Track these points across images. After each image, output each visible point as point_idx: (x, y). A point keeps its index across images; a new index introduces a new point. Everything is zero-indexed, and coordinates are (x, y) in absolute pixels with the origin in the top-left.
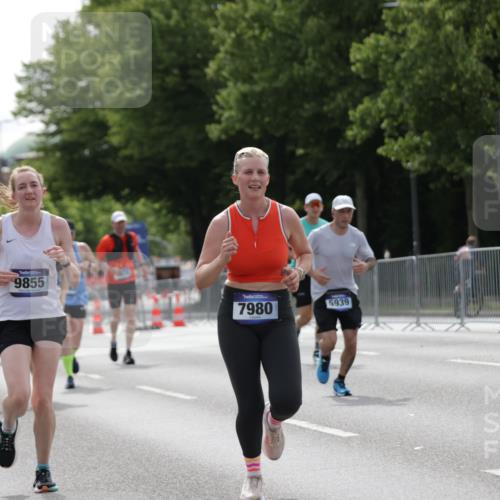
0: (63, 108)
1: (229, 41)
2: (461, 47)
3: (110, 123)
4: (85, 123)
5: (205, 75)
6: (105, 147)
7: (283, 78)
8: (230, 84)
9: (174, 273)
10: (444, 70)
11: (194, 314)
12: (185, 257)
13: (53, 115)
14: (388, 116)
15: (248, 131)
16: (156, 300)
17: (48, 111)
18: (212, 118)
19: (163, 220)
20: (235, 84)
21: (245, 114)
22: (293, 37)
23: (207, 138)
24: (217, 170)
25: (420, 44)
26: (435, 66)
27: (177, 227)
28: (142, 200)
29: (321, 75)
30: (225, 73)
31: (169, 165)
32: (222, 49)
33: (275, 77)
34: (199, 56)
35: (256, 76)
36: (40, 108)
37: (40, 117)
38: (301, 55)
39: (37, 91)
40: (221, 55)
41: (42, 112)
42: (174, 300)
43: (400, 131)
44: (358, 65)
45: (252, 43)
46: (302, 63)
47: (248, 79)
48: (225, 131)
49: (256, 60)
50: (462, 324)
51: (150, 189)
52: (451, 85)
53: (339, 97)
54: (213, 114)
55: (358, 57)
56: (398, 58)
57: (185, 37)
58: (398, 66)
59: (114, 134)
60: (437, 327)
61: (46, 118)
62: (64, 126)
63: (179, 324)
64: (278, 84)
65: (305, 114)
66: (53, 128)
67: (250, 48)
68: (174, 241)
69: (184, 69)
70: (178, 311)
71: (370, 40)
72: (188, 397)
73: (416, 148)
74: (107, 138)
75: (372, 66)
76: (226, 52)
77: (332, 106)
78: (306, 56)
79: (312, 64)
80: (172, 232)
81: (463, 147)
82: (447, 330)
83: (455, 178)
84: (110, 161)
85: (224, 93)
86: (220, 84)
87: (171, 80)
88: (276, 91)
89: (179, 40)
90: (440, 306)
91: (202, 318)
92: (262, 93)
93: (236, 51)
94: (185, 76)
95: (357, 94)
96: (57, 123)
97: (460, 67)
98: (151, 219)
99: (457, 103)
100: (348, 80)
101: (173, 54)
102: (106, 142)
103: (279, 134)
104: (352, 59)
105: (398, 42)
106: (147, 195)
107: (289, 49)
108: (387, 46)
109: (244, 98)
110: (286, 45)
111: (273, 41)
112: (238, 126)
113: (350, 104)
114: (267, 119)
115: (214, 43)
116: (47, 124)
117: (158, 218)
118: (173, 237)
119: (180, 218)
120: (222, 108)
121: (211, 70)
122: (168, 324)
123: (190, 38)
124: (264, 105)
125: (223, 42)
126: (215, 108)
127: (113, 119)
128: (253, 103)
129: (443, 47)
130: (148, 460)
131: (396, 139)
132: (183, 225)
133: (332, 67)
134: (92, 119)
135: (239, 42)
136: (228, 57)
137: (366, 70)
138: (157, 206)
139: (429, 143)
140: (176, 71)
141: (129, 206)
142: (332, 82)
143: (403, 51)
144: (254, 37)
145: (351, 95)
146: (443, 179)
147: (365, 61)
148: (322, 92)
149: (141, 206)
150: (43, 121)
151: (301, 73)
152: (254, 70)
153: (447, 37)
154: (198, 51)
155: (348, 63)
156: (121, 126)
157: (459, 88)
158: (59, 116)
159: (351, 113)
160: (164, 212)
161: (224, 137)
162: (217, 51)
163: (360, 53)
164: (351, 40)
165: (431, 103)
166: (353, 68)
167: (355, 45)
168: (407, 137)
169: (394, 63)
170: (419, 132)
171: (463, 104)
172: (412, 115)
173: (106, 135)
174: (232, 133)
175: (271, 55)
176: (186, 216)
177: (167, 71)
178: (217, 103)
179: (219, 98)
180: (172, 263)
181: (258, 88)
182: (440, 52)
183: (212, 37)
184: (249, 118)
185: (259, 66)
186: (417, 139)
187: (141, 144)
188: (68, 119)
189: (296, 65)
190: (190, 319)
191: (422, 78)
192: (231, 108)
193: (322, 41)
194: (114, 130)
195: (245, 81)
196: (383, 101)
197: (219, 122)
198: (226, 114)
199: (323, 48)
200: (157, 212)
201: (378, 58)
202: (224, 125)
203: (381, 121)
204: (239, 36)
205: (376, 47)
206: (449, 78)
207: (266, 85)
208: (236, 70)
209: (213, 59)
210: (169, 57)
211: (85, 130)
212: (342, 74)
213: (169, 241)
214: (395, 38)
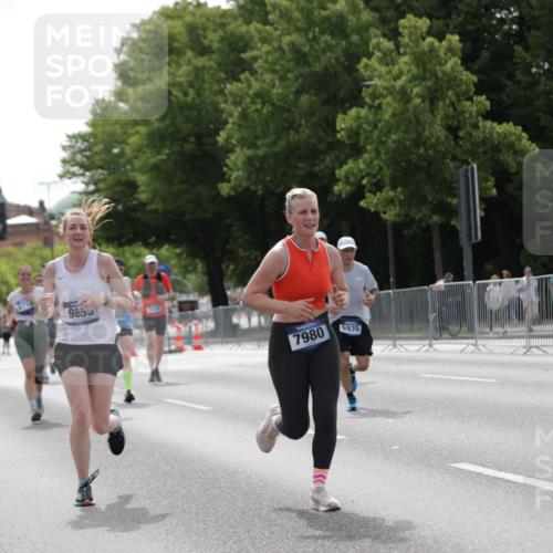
0: (100, 171)
1: (236, 114)
2: (427, 117)
3: (139, 183)
4: (118, 183)
5: (217, 142)
6: (135, 202)
7: (282, 144)
8: (238, 150)
9: (193, 305)
10: (413, 136)
11: (209, 340)
12: (202, 293)
13: (92, 176)
14: (368, 174)
15: (253, 188)
16: (179, 329)
17: (88, 173)
18: (223, 178)
19: (183, 262)
20: (242, 149)
21: (250, 173)
22: (289, 110)
23: (219, 194)
24: (228, 221)
25: (393, 115)
26: (405, 132)
27: (195, 269)
28: (166, 247)
29: (313, 141)
30: (234, 141)
31: (187, 217)
32: (231, 120)
33: (275, 143)
34: (212, 126)
35: (259, 143)
36: (81, 171)
37: (82, 179)
38: (296, 125)
39: (79, 157)
40: (230, 126)
41: (83, 175)
42: (193, 328)
43: (378, 187)
44: (342, 133)
45: (255, 116)
46: (297, 131)
47: (253, 146)
48: (234, 188)
49: (259, 129)
50: (430, 345)
51: (172, 237)
52: (419, 148)
53: (328, 159)
54: (224, 174)
55: (343, 126)
56: (376, 126)
57: (199, 111)
58: (376, 133)
59: (143, 192)
60: (410, 348)
61: (86, 179)
62: (101, 186)
63: (198, 348)
64: (277, 149)
65: (301, 173)
66: (92, 188)
67: (253, 120)
68: (193, 280)
69: (199, 137)
70: (197, 337)
71: (353, 112)
72: (206, 408)
73: (392, 201)
74: (135, 196)
75: (354, 133)
76: (234, 123)
77: (322, 166)
78: (300, 125)
79: (305, 132)
80: (191, 272)
81: (430, 199)
82: (418, 351)
83: (423, 225)
84: (139, 214)
85: (232, 157)
86: (229, 150)
87: (188, 147)
88: (275, 155)
89: (195, 113)
90: (412, 330)
91: (216, 343)
92: (264, 156)
93: (242, 122)
94: (200, 143)
95: (342, 156)
96: (95, 184)
97: (427, 133)
98: (174, 262)
99: (425, 164)
100: (335, 145)
101: (190, 126)
102: (136, 199)
103: (278, 191)
104: (338, 128)
105: (376, 114)
106: (170, 242)
107: (286, 120)
108: (367, 117)
109: (250, 161)
110: (283, 117)
111: (273, 113)
112: (244, 184)
113: (336, 165)
114: (268, 179)
115: (224, 116)
116: (87, 184)
117: (180, 261)
118: (192, 277)
119: (197, 260)
120: (231, 170)
121: (221, 138)
122: (188, 348)
123: (204, 112)
124: (266, 166)
125: (231, 115)
126: (225, 169)
127: (141, 179)
128: (257, 165)
129: (412, 118)
130: (174, 459)
131: (375, 194)
132: (200, 266)
133: (322, 134)
134: (124, 179)
135: (244, 115)
136: (236, 127)
137: (349, 137)
138: (178, 251)
139: (402, 197)
140: (192, 139)
141: (155, 251)
142: (322, 146)
143: (380, 121)
144: (257, 110)
145: (337, 157)
146: (415, 226)
147: (347, 130)
148: (314, 155)
149: (165, 250)
150: (83, 182)
151: (297, 138)
152: (258, 138)
153: (416, 107)
154: (211, 122)
155: (335, 131)
156: (148, 185)
157: (426, 150)
158: (97, 177)
159: (337, 172)
160: (184, 256)
161: (233, 193)
162: (226, 122)
163: (344, 122)
164: (337, 112)
165: (403, 164)
166: (339, 136)
167: (340, 116)
168: (384, 191)
169: (372, 131)
170: (394, 188)
171: (429, 165)
172: (388, 174)
173: (136, 192)
174: (240, 189)
175: (271, 125)
176: (203, 259)
177: (185, 140)
178: (227, 166)
179: (228, 162)
180: (192, 297)
181: (260, 153)
182: (410, 121)
183: (222, 111)
184: (253, 178)
185: (261, 135)
186: (392, 194)
187: (164, 200)
188: (104, 180)
189: (292, 132)
190: (207, 343)
191: (394, 142)
192: (238, 170)
193: (313, 114)
194: (142, 188)
195: (249, 148)
196: (364, 162)
197: (229, 181)
198: (235, 175)
199: (313, 119)
200: (179, 256)
201: (360, 127)
202: (233, 183)
203: (363, 178)
204: (244, 110)
205: (358, 117)
206: (417, 143)
207: (268, 150)
208: (242, 138)
209: (223, 129)
210: (186, 128)
211: (118, 189)
212: (330, 140)
213: (189, 280)
214: (373, 110)
